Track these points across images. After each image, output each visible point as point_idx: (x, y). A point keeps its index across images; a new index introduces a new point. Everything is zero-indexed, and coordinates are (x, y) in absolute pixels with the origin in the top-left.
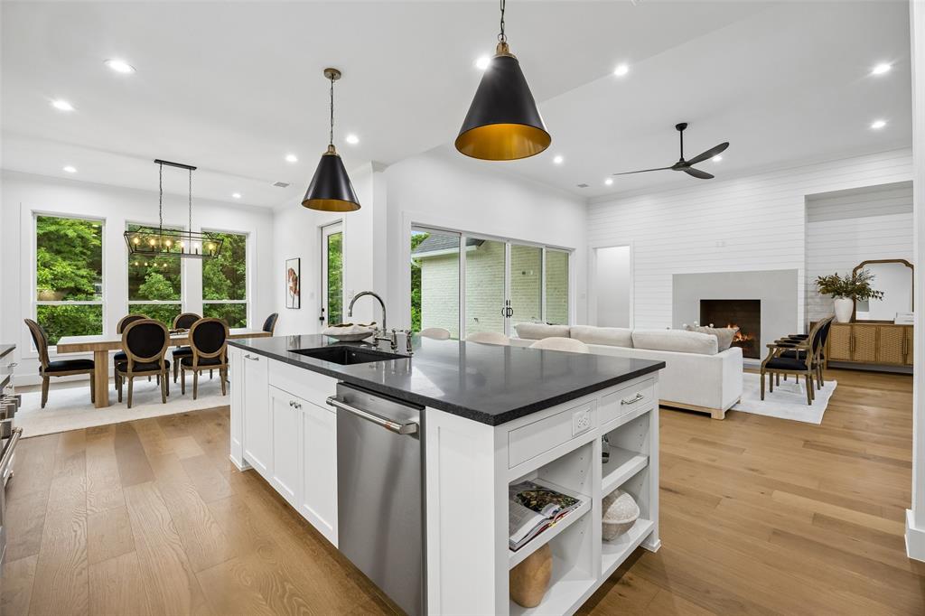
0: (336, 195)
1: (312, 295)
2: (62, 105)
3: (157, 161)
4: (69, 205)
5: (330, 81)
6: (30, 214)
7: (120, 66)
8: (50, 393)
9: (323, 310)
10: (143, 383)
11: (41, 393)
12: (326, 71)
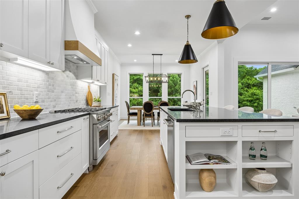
0: (188, 58)
1: (200, 94)
2: (130, 45)
3: (152, 54)
4: (136, 70)
5: (187, 19)
6: (128, 74)
7: (137, 33)
8: (130, 121)
9: (204, 100)
10: (148, 121)
11: (127, 121)
12: (186, 16)
